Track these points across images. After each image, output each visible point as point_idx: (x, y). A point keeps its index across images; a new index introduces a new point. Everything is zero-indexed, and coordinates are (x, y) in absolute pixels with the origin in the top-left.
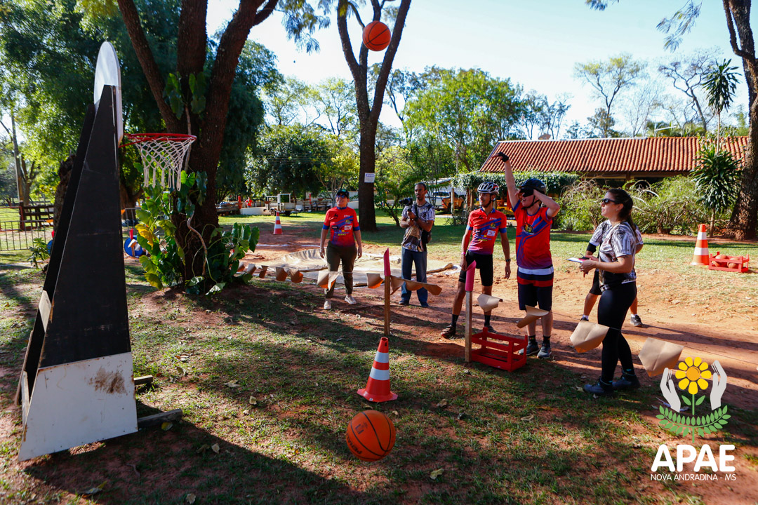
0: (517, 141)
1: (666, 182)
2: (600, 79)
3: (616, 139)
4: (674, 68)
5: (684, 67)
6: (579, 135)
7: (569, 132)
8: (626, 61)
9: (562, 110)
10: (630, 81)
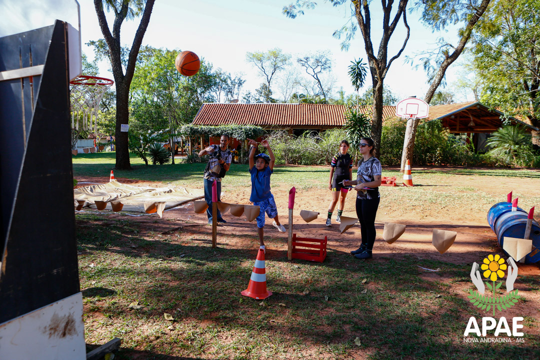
0: (210, 103)
1: (328, 132)
2: (263, 64)
3: (275, 104)
4: (306, 61)
5: (311, 61)
6: (251, 101)
7: (245, 98)
8: (278, 53)
9: (240, 84)
10: (281, 67)
